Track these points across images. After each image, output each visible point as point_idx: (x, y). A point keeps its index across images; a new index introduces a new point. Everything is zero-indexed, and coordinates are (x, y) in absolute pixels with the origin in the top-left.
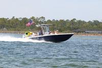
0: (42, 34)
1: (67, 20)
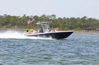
1: (78, 18)
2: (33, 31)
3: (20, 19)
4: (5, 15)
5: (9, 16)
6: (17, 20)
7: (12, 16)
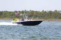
0: (23, 20)
2: (17, 20)
3: (40, 13)
4: (30, 10)
5: (33, 11)
6: (38, 14)
7: (35, 11)
